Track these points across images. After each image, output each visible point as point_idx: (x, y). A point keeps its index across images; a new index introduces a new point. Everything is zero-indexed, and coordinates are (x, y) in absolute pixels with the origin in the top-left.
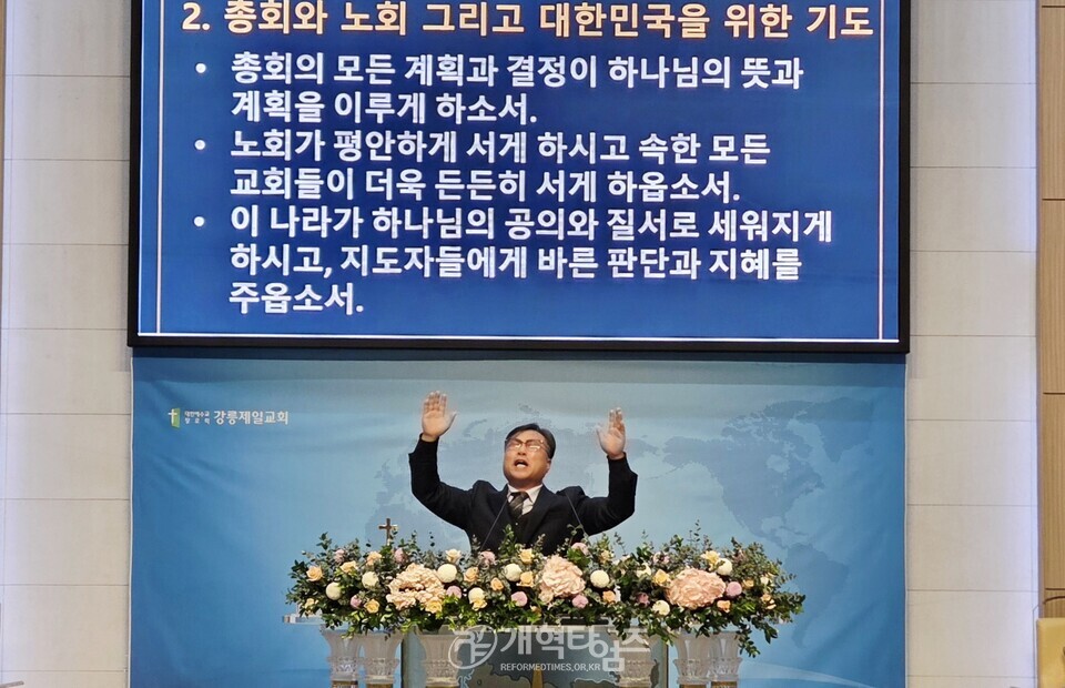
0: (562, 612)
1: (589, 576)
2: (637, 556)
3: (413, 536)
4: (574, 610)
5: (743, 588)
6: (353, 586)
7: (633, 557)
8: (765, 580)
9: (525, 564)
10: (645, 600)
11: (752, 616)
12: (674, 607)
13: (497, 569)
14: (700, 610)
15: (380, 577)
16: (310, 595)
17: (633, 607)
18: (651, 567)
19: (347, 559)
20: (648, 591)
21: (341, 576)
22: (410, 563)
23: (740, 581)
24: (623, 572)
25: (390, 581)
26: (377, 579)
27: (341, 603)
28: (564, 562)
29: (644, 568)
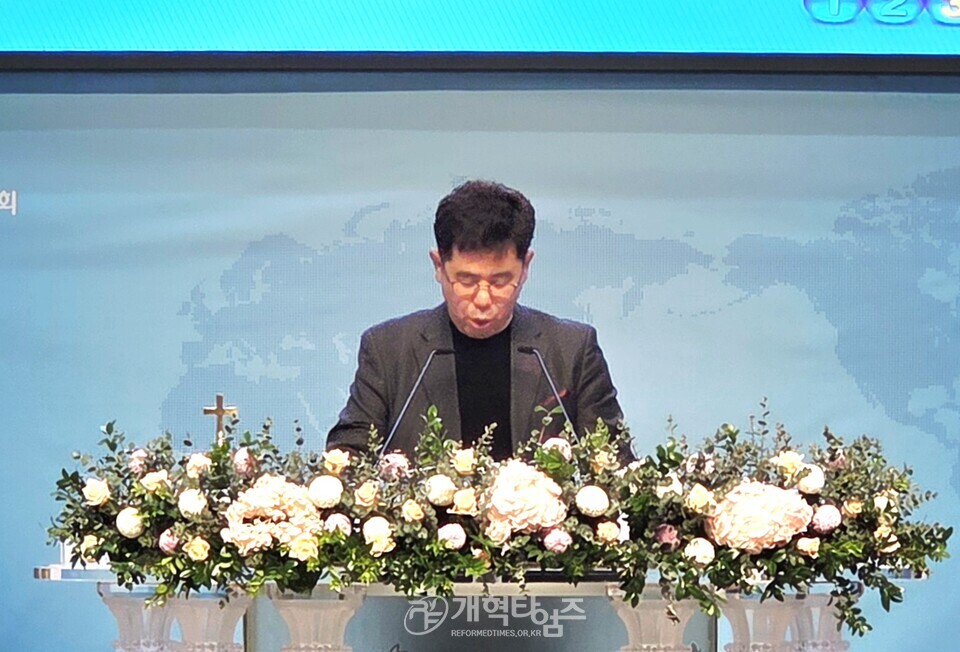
0: (526, 559)
1: (574, 495)
2: (657, 461)
3: (266, 427)
4: (547, 554)
5: (843, 517)
6: (162, 516)
7: (650, 463)
8: (880, 502)
9: (461, 476)
10: (670, 536)
11: (860, 565)
12: (721, 550)
13: (411, 484)
14: (767, 554)
15: (209, 500)
16: (89, 529)
17: (649, 549)
18: (682, 480)
19: (151, 466)
20: (676, 522)
21: (142, 497)
22: (259, 475)
23: (839, 504)
24: (634, 490)
25: (227, 505)
26: (204, 502)
27: (143, 542)
28: (529, 472)
29: (668, 481)
